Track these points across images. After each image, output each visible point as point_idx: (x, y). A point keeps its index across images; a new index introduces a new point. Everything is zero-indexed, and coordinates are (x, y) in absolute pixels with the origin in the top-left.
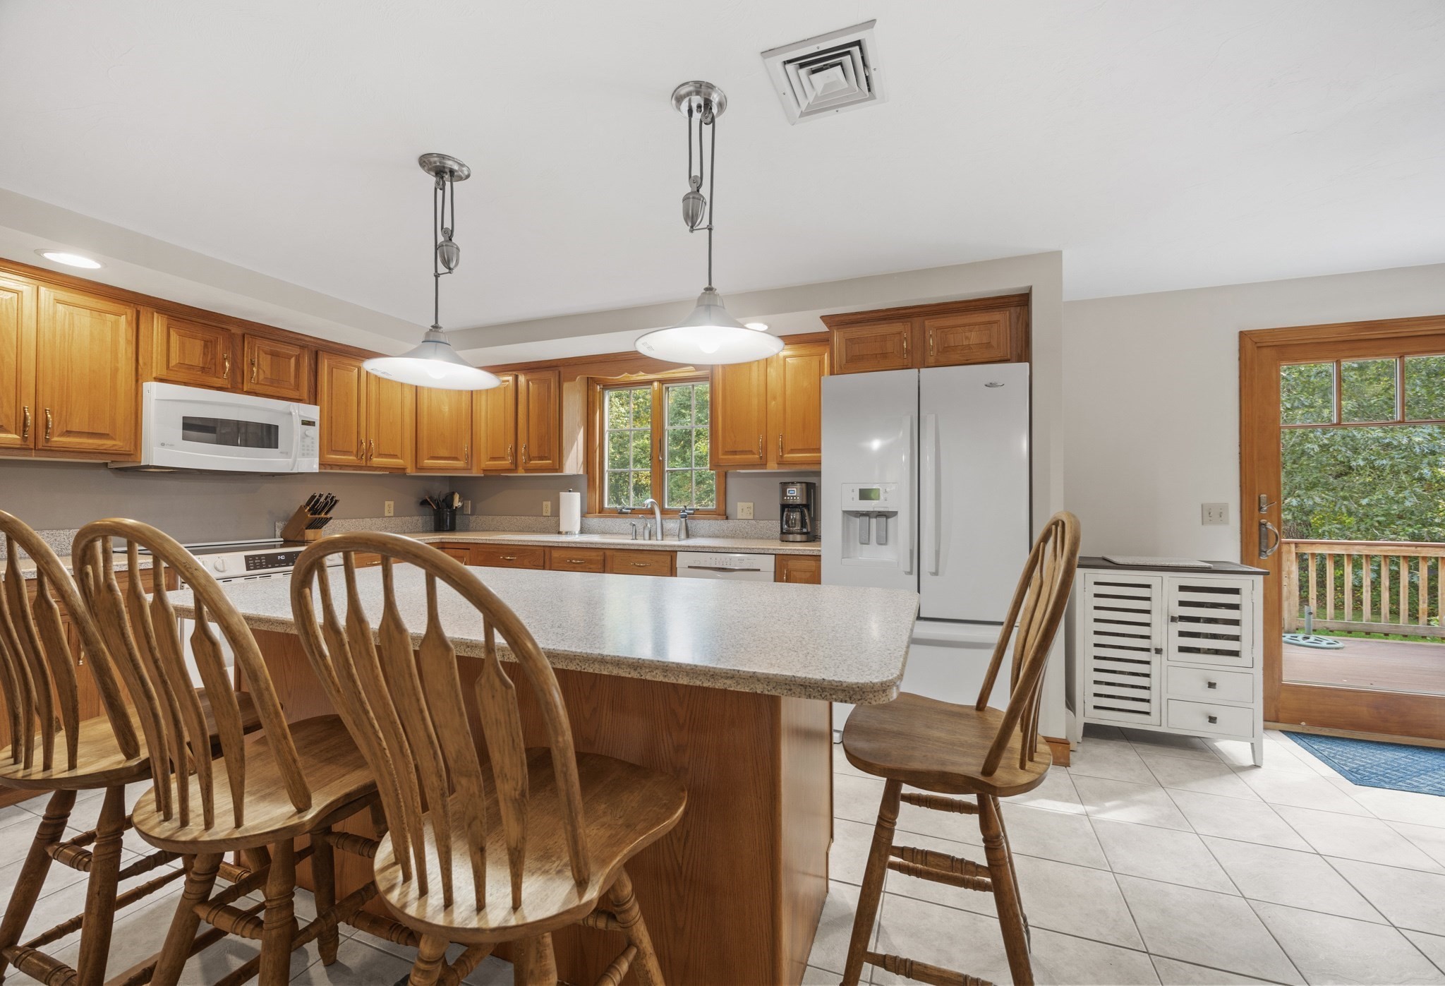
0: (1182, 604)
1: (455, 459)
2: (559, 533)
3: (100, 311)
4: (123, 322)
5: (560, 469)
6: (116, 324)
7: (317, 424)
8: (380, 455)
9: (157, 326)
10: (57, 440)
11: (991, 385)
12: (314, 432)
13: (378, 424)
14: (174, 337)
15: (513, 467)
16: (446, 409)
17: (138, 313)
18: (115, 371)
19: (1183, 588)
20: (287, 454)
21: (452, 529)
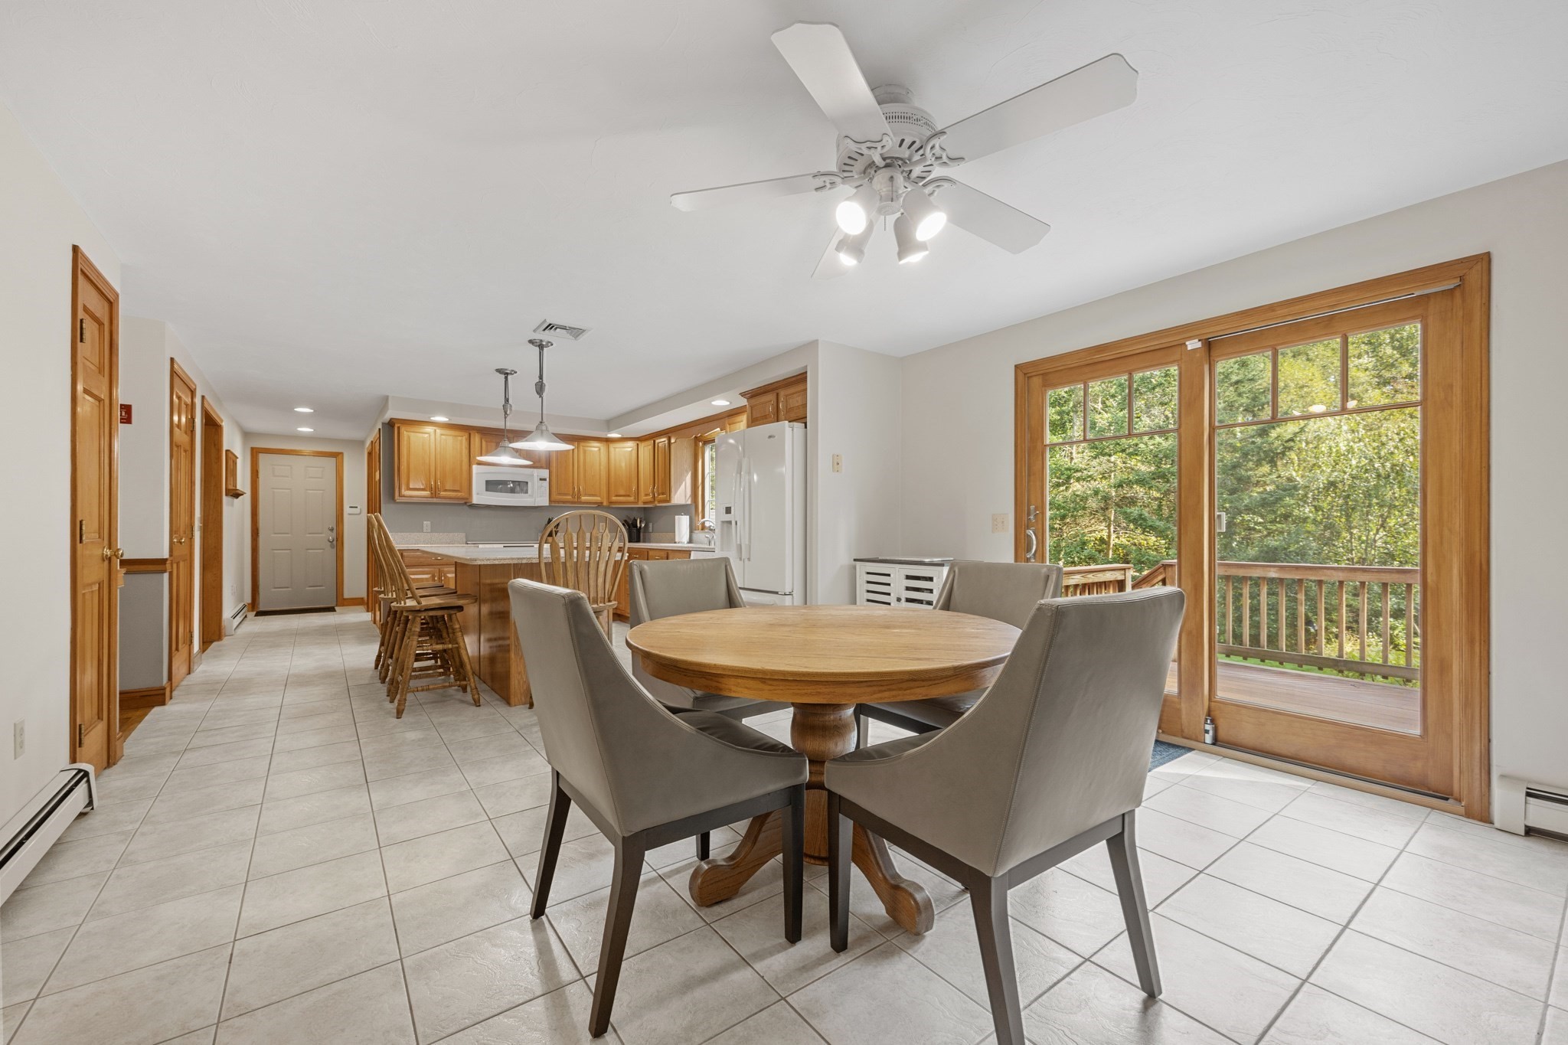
0: (908, 589)
1: (629, 496)
2: (675, 543)
3: (455, 436)
4: (463, 439)
5: (669, 501)
6: (461, 441)
7: (548, 480)
8: (586, 495)
9: (476, 439)
10: (443, 493)
11: (770, 437)
12: (546, 484)
13: (585, 476)
14: (484, 443)
15: (652, 500)
16: (623, 465)
17: (470, 434)
18: (461, 461)
19: (908, 577)
20: (531, 496)
21: (638, 541)
